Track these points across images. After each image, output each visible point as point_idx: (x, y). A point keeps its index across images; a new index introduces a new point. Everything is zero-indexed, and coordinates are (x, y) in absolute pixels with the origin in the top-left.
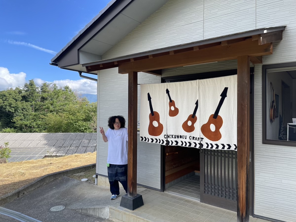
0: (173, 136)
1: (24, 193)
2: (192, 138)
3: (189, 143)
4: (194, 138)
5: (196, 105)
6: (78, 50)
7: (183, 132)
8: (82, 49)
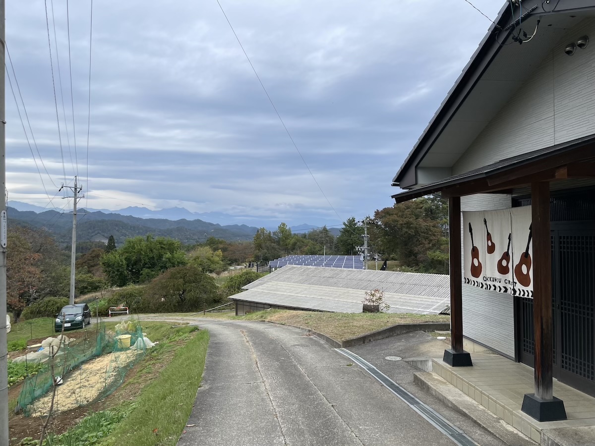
0: (491, 279)
1: (370, 340)
2: (508, 282)
3: (505, 287)
4: (509, 281)
5: (508, 240)
6: (416, 167)
7: (497, 275)
8: (420, 165)
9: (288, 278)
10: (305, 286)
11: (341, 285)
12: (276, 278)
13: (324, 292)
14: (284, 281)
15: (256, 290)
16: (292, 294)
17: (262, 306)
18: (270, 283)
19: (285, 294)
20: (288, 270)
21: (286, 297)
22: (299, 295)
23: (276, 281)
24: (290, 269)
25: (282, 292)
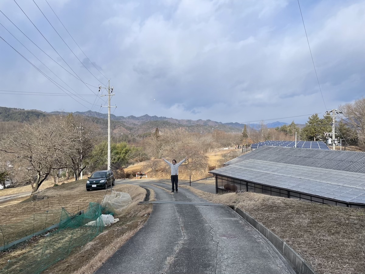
9: (265, 157)
10: (281, 165)
11: (319, 165)
12: (254, 156)
13: (303, 171)
14: (260, 159)
15: (234, 166)
16: (268, 172)
17: (239, 182)
18: (248, 160)
19: (261, 171)
20: (264, 149)
21: (263, 175)
22: (276, 173)
23: (253, 159)
24: (266, 149)
25: (259, 169)
